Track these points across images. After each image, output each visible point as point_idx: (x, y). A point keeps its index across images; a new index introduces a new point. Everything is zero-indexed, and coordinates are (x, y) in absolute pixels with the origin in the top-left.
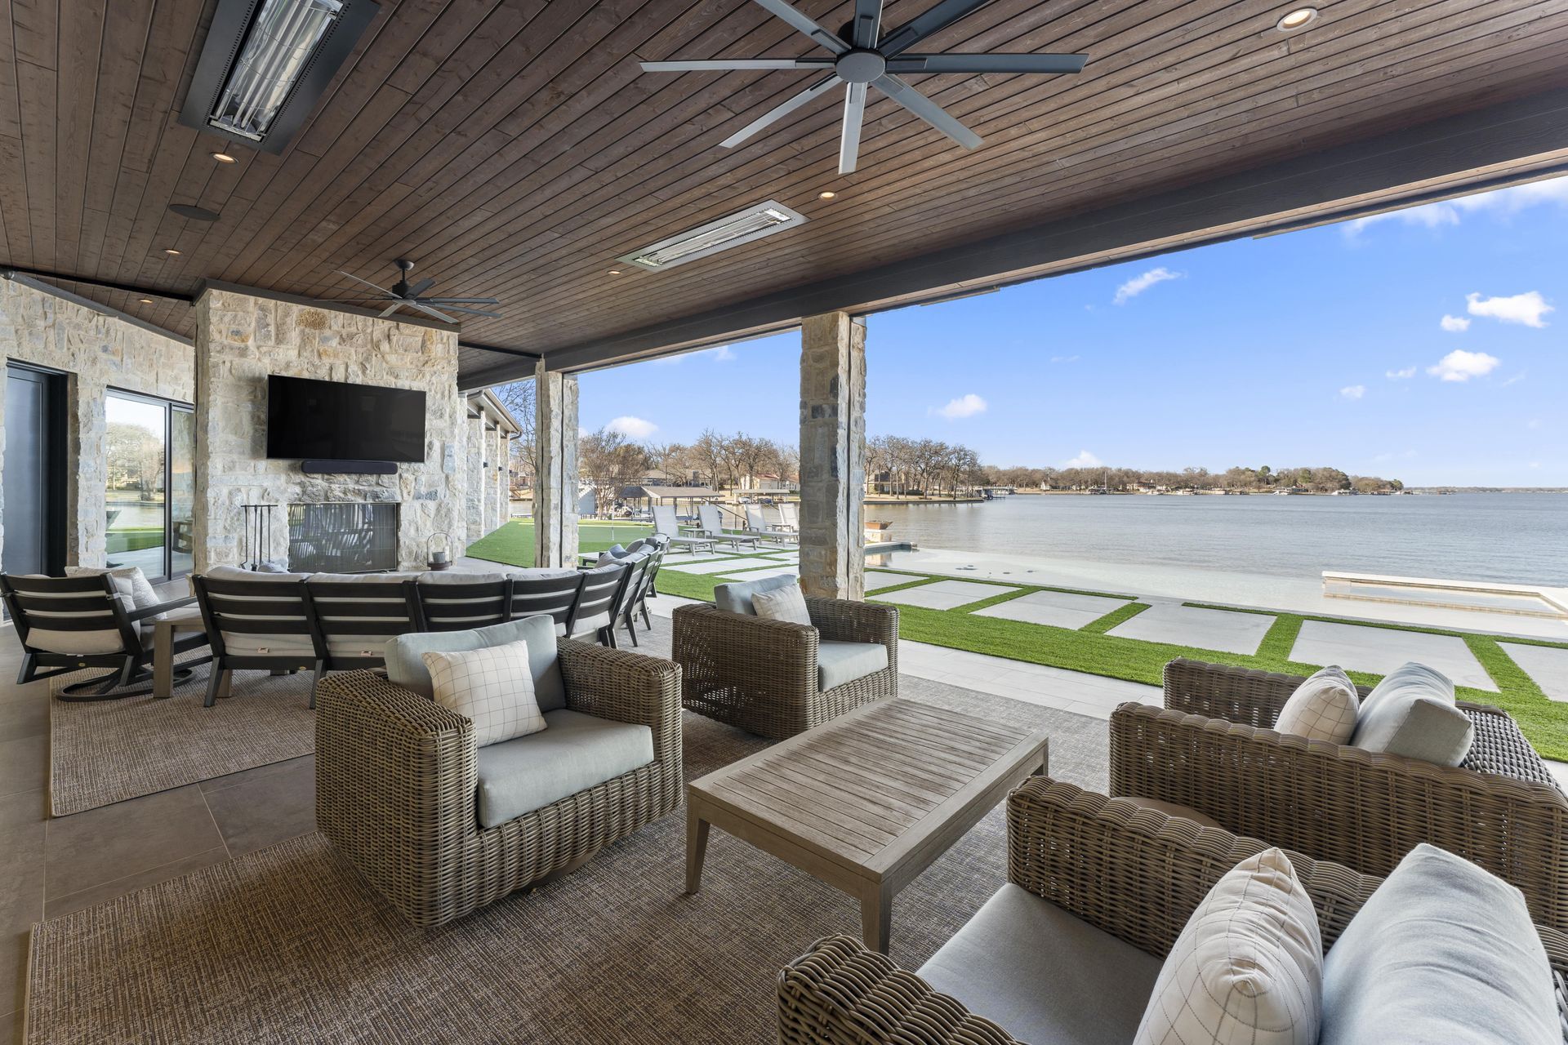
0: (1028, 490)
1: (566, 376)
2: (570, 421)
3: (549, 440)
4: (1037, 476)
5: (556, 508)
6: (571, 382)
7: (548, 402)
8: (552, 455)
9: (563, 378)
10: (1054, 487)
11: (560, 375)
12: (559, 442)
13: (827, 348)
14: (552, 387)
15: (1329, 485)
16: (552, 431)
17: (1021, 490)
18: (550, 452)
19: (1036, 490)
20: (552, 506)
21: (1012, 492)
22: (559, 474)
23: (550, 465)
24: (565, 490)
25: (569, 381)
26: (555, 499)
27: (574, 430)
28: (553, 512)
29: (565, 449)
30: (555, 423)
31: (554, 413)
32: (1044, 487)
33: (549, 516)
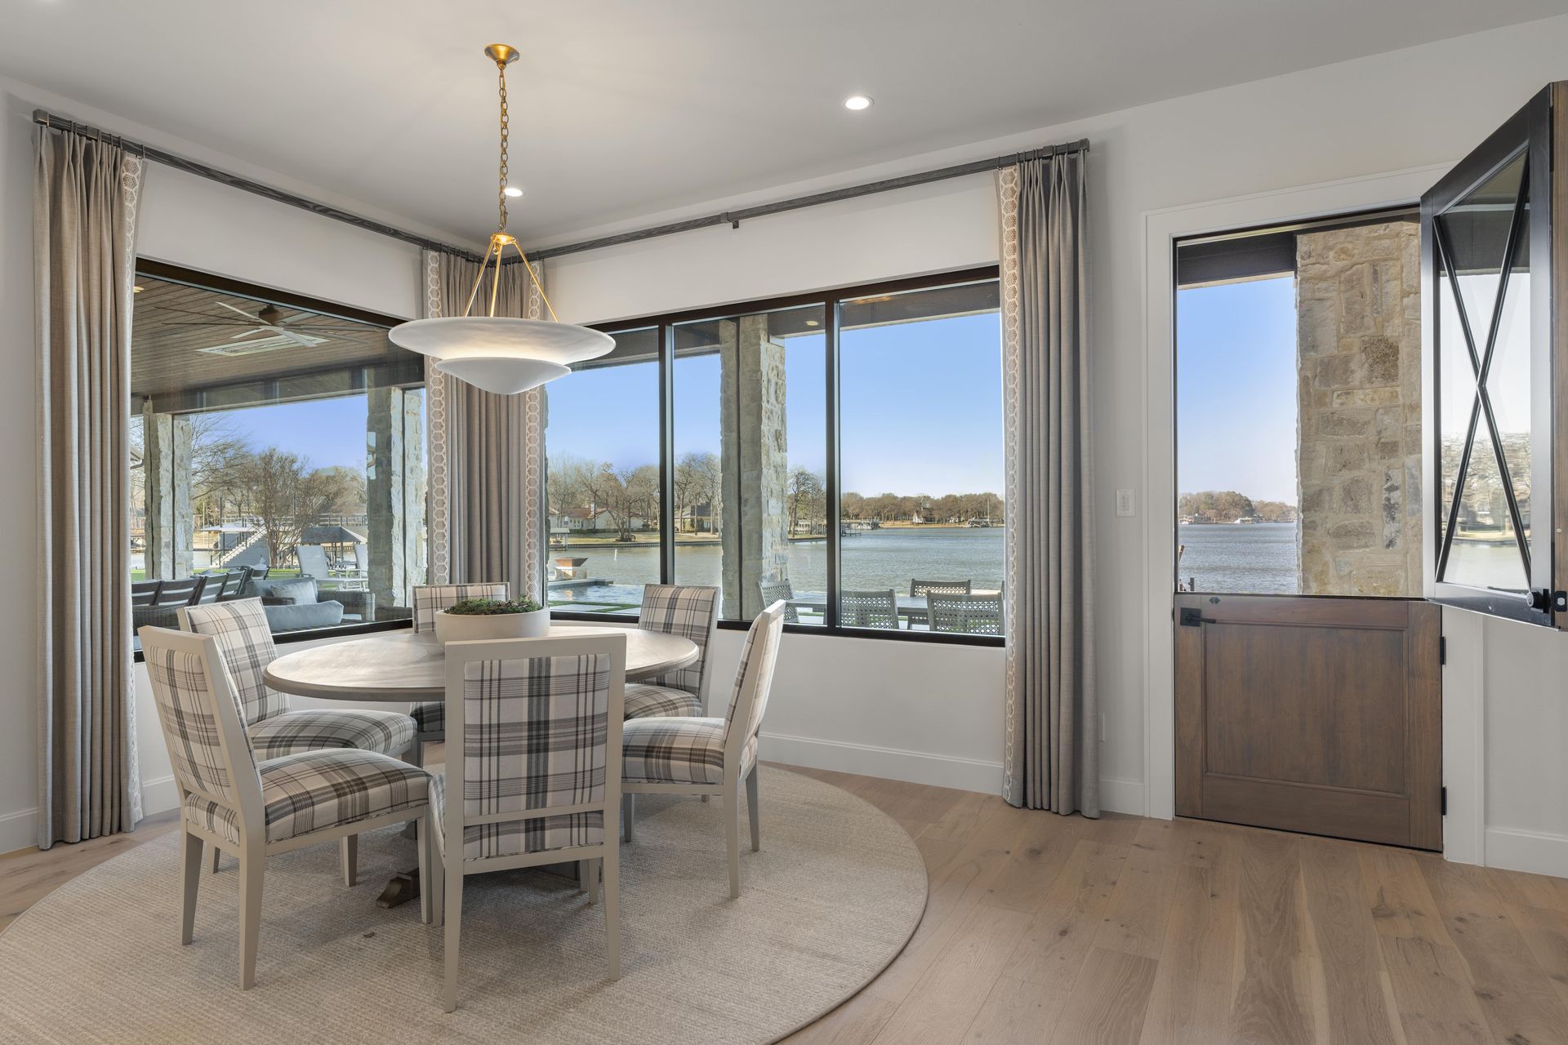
0: (898, 524)
1: (176, 417)
2: (182, 460)
3: (159, 480)
4: (908, 506)
5: (167, 546)
6: (183, 423)
7: (157, 444)
8: (162, 494)
9: (173, 419)
10: (929, 520)
11: (170, 417)
12: (170, 481)
13: (383, 414)
14: (160, 428)
15: (1233, 512)
16: (162, 471)
17: (888, 524)
18: (160, 491)
19: (907, 524)
20: (163, 544)
21: (875, 526)
22: (171, 513)
23: (160, 504)
24: (178, 528)
25: (180, 422)
26: (166, 537)
27: (186, 469)
28: (163, 550)
29: (177, 489)
30: (165, 464)
31: (163, 454)
32: (916, 519)
33: (160, 554)
